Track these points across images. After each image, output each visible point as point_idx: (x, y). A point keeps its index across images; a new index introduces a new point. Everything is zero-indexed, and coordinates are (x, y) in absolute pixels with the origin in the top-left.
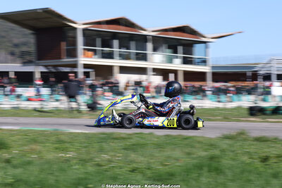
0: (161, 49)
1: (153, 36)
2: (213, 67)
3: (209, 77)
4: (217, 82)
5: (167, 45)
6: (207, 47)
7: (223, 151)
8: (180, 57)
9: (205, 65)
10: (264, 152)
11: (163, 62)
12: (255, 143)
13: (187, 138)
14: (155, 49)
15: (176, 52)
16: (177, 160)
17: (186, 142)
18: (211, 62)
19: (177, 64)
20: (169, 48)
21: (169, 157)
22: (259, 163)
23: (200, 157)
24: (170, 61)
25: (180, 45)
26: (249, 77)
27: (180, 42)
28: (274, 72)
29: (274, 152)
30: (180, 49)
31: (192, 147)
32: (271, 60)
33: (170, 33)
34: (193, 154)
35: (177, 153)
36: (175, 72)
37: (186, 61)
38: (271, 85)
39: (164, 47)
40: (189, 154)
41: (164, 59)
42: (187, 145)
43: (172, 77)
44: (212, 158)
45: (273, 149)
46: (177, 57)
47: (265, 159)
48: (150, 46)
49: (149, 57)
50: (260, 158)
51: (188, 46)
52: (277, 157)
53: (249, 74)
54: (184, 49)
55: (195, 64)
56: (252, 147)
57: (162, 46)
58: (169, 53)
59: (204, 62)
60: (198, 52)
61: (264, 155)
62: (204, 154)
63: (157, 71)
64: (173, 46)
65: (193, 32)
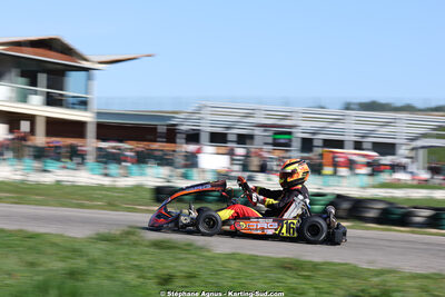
0: (7, 76)
2: (99, 114)
3: (91, 131)
4: (104, 140)
5: (19, 70)
6: (89, 78)
7: (93, 261)
8: (41, 93)
9: (86, 110)
10: (168, 268)
11: (10, 100)
12: (152, 250)
13: (32, 236)
15: (34, 83)
16: (9, 274)
17: (31, 243)
18: (95, 105)
19: (36, 106)
20: (22, 76)
22: (154, 286)
23: (50, 271)
24: (23, 98)
25: (43, 72)
26: (162, 135)
27: (42, 67)
28: (206, 128)
29: (182, 269)
30: (42, 78)
31: (40, 252)
32: (200, 108)
33: (24, 49)
34: (40, 265)
35: (11, 262)
36: (31, 118)
37: (51, 101)
38: (199, 151)
39: (14, 74)
40: (32, 264)
41: (14, 95)
42: (30, 248)
43: (25, 126)
44: (73, 274)
45: (183, 262)
46: (36, 93)
47: (166, 280)
50: (157, 277)
51: (57, 75)
52: (187, 277)
53: (162, 129)
54: (48, 80)
55: (68, 107)
56: (147, 257)
57: (10, 71)
58: (21, 84)
59: (83, 104)
60: (74, 85)
61: (165, 272)
62: (58, 265)
64: (30, 72)
65: (67, 50)
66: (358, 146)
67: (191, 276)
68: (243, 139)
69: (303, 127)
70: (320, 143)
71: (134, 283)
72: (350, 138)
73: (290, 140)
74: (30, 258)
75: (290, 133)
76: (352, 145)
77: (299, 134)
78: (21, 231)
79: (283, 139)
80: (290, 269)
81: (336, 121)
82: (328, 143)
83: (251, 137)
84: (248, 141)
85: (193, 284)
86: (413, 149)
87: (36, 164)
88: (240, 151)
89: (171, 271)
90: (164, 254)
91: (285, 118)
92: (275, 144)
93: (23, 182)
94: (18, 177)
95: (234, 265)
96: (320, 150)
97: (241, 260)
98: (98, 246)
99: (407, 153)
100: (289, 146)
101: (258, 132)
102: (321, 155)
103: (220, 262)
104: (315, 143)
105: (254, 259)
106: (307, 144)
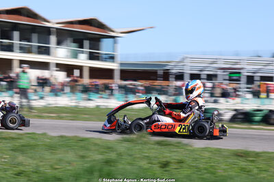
0: (65, 43)
1: (57, 29)
2: (122, 64)
3: (117, 75)
4: (125, 80)
5: (72, 39)
6: (115, 42)
7: (120, 155)
8: (86, 52)
9: (113, 62)
10: (166, 157)
11: (67, 57)
12: (156, 147)
13: (83, 140)
14: (59, 43)
15: (81, 46)
16: (69, 163)
17: (82, 144)
18: (119, 59)
19: (83, 60)
20: (74, 42)
21: (60, 160)
22: (158, 169)
23: (94, 160)
24: (75, 56)
25: (87, 39)
26: (160, 76)
27: (86, 36)
28: (188, 71)
29: (175, 157)
30: (86, 43)
31: (87, 149)
32: (184, 59)
33: (75, 25)
34: (88, 157)
35: (70, 156)
36: (80, 68)
37: (93, 57)
38: (183, 85)
39: (69, 41)
40: (83, 157)
41: (69, 54)
42: (82, 147)
43: (77, 73)
44: (108, 162)
45: (175, 154)
46: (83, 52)
47: (165, 165)
48: (53, 39)
49: (52, 51)
50: (159, 163)
51: (95, 41)
52: (178, 163)
53: (160, 73)
54: (90, 44)
55: (102, 61)
56: (153, 151)
57: (66, 40)
58: (74, 47)
59: (112, 58)
60: (106, 47)
61: (164, 160)
62: (99, 157)
63: (61, 67)
64: (79, 40)
65: (101, 26)
67: (180, 162)
68: (210, 77)
69: (247, 69)
70: (258, 79)
71: (145, 167)
73: (240, 77)
74: (81, 153)
75: (239, 73)
77: (245, 73)
78: (76, 136)
79: (235, 77)
80: (242, 156)
81: (268, 64)
82: (263, 79)
83: (215, 76)
84: (214, 78)
85: (182, 167)
87: (84, 96)
88: (209, 85)
89: (168, 159)
90: (163, 149)
91: (236, 63)
92: (231, 80)
93: (76, 107)
94: (73, 104)
95: (207, 154)
96: (258, 83)
97: (211, 151)
98: (123, 145)
100: (239, 81)
101: (219, 73)
102: (259, 86)
103: (198, 153)
104: (256, 78)
105: (219, 151)
106: (250, 80)
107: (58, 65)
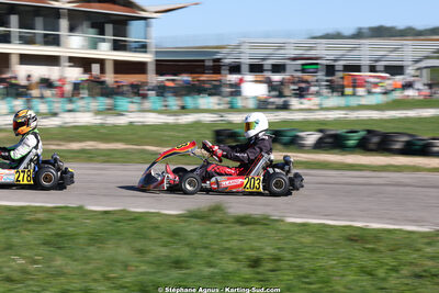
0: (80, 28)
1: (69, 10)
2: (157, 53)
3: (151, 70)
4: (162, 75)
5: (89, 23)
6: (147, 26)
8: (109, 41)
9: (145, 52)
11: (83, 48)
14: (72, 29)
15: (102, 32)
19: (105, 51)
20: (93, 27)
24: (94, 45)
25: (108, 23)
26: (209, 68)
27: (109, 18)
28: (245, 60)
30: (109, 28)
32: (240, 44)
36: (101, 62)
37: (117, 46)
38: (241, 80)
39: (85, 24)
41: (86, 44)
43: (96, 68)
46: (104, 40)
48: (64, 23)
49: (62, 39)
51: (121, 24)
53: (209, 63)
54: (114, 29)
55: (131, 51)
57: (82, 24)
58: (92, 34)
59: (143, 48)
63: (75, 61)
64: (98, 24)
66: (373, 69)
68: (278, 68)
70: (341, 68)
72: (365, 62)
73: (317, 69)
75: (317, 64)
76: (368, 68)
82: (348, 68)
83: (283, 66)
86: (418, 69)
88: (277, 78)
96: (341, 74)
99: (413, 72)
100: (316, 73)
102: (342, 78)
104: (337, 68)
106: (330, 70)
107: (71, 59)
